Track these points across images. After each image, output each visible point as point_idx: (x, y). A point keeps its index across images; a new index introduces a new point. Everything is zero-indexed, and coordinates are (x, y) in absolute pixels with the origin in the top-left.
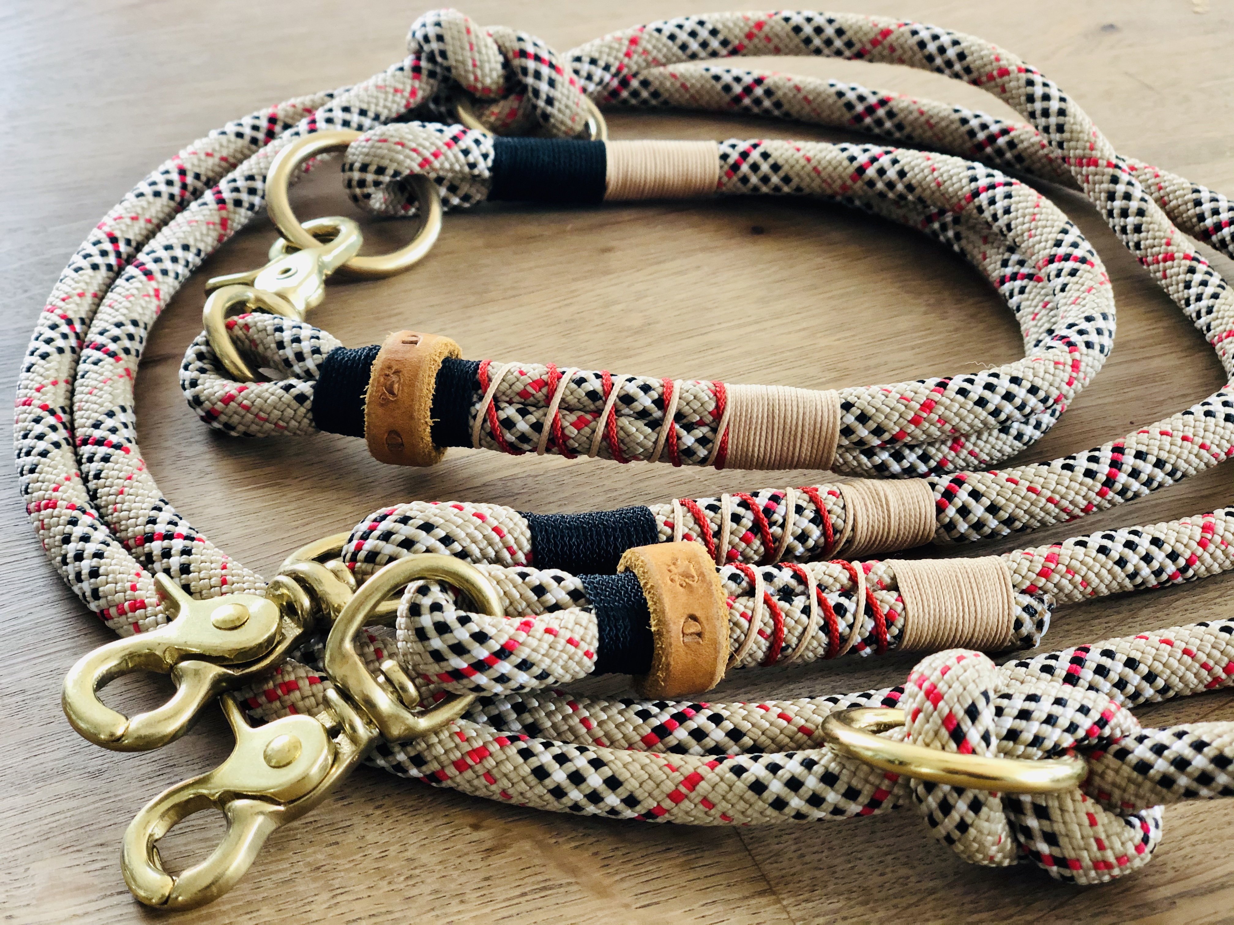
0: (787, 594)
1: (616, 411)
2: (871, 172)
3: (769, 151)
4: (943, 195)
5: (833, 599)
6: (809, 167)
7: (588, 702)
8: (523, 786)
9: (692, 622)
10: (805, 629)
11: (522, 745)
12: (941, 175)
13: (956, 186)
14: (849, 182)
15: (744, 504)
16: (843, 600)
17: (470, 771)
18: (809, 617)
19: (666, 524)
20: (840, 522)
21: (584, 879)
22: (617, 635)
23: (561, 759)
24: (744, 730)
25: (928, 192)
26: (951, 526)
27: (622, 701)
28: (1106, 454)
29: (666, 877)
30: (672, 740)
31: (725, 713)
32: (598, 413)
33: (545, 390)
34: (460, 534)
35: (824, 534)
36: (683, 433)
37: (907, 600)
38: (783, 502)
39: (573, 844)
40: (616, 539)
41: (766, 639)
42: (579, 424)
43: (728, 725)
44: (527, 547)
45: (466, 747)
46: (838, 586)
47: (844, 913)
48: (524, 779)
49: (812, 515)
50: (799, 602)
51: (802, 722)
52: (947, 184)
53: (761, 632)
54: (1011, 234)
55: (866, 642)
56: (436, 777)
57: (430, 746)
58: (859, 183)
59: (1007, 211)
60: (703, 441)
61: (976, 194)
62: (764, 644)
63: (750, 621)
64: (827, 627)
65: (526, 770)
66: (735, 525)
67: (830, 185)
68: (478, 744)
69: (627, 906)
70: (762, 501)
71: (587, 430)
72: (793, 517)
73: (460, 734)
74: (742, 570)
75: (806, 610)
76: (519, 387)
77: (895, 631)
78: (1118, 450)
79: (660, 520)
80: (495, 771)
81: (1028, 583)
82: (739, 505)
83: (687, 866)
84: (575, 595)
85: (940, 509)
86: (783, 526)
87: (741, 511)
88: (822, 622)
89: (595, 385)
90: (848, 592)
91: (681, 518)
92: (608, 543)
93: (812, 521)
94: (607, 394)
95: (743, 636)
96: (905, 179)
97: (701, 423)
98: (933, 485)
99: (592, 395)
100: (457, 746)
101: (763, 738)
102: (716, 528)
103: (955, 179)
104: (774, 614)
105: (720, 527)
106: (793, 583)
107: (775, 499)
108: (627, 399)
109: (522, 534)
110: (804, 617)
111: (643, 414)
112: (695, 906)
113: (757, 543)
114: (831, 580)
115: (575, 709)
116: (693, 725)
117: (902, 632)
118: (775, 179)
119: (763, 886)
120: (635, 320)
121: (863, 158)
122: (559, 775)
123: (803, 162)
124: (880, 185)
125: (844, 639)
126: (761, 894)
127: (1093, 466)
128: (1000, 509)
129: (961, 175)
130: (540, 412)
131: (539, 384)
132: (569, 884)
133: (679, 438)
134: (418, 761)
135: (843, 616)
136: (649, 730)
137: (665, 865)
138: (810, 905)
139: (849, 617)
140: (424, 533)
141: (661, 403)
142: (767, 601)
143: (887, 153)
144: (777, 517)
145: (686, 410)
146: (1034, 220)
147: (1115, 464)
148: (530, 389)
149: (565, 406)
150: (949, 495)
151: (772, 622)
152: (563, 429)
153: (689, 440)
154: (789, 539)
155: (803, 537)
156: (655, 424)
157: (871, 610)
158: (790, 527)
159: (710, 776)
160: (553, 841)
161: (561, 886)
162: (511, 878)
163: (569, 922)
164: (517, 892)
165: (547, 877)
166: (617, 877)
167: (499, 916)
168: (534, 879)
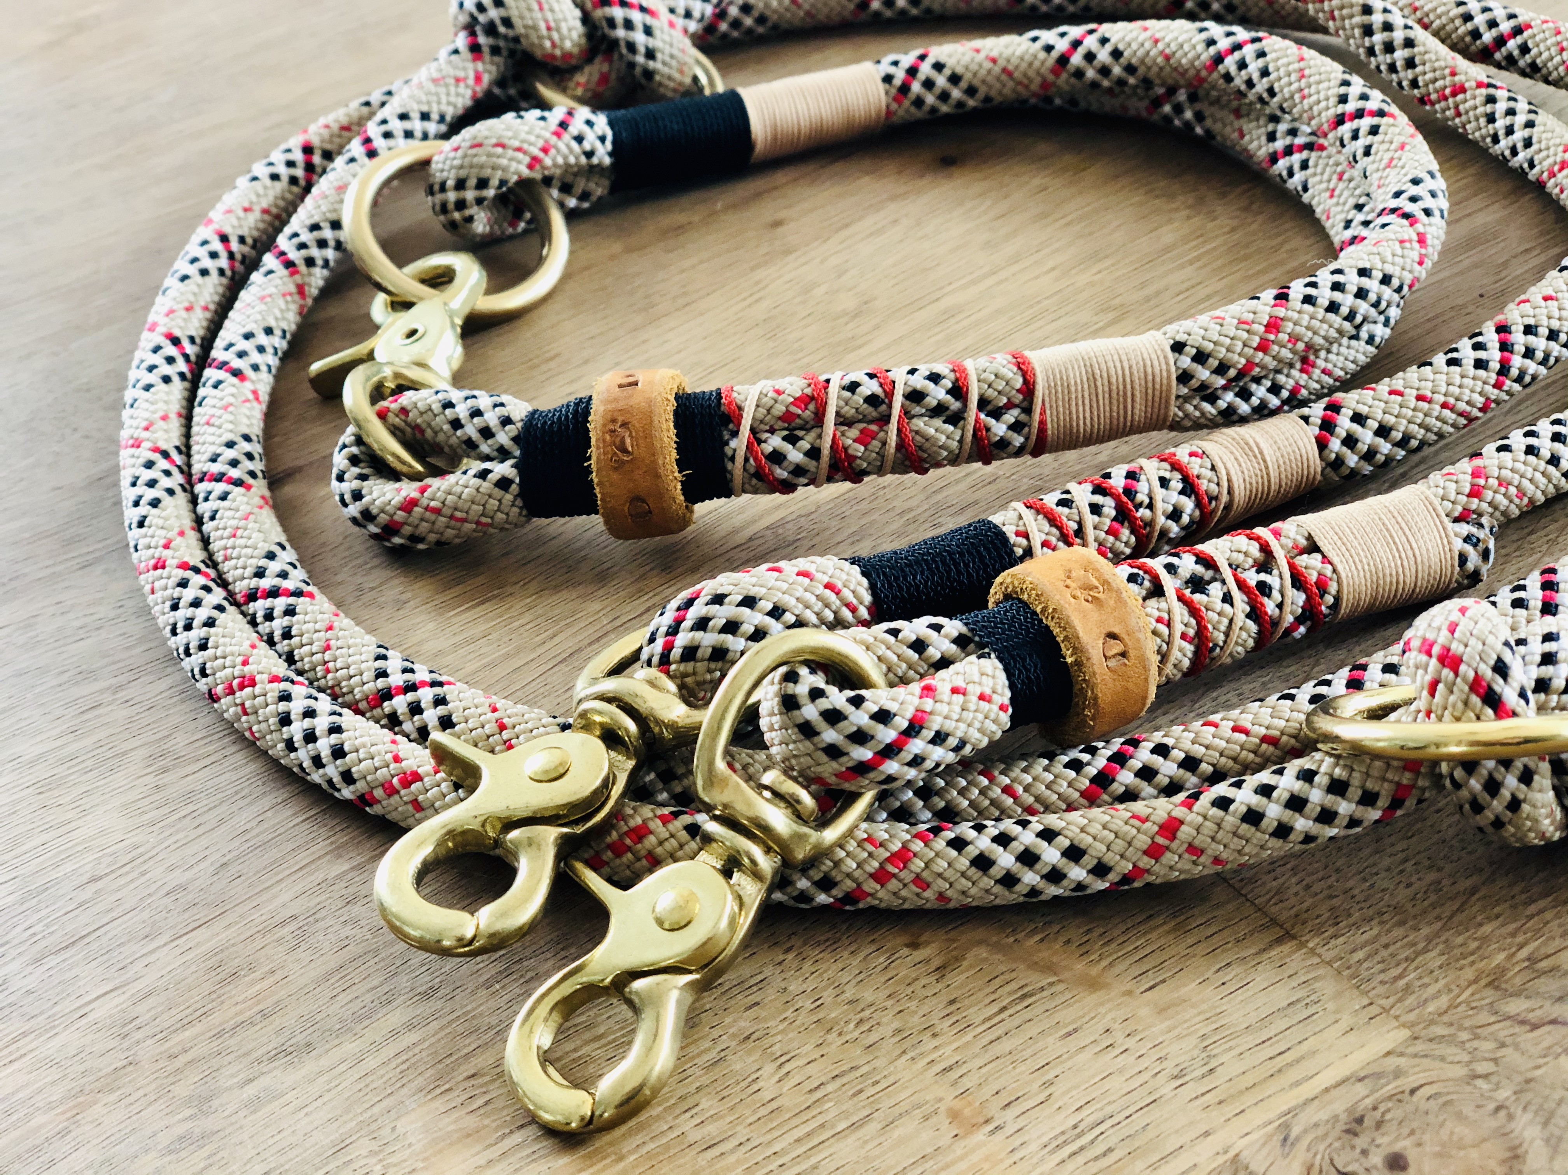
0: (1197, 584)
1: (906, 413)
2: (1077, 59)
3: (942, 60)
4: (1176, 69)
5: (1252, 578)
6: (997, 69)
7: (1003, 766)
8: (965, 884)
9: (1112, 642)
10: (1231, 621)
11: (949, 835)
12: (1168, 45)
13: (1190, 56)
14: (1051, 78)
15: (1099, 490)
16: (1263, 577)
17: (893, 880)
18: (1232, 605)
19: (1018, 534)
20: (1213, 488)
21: (1066, 975)
23: (1003, 840)
24: (1199, 756)
25: (1155, 69)
26: (1339, 462)
27: (1043, 755)
28: (1491, 337)
29: (1161, 948)
30: (1117, 788)
31: (1170, 742)
32: (885, 419)
33: (812, 406)
34: (789, 601)
35: (1199, 504)
36: (991, 421)
37: (1336, 560)
38: (1143, 477)
39: (1038, 937)
40: (967, 565)
41: (1190, 642)
42: (864, 439)
43: (1178, 755)
44: (868, 598)
45: (882, 854)
46: (1250, 561)
47: (1384, 940)
48: (963, 874)
49: (1180, 486)
50: (1216, 590)
51: (1263, 731)
52: (1178, 55)
53: (1184, 636)
54: (1275, 100)
55: (1299, 620)
56: (850, 898)
57: (837, 864)
58: (1064, 76)
59: (1265, 73)
60: (1016, 427)
61: (1219, 59)
62: (1189, 648)
63: (1169, 625)
64: (1255, 613)
65: (964, 863)
66: (1096, 518)
67: (1027, 87)
68: (896, 846)
69: (1129, 993)
70: (1118, 481)
71: (875, 444)
72: (1159, 493)
73: (870, 839)
74: (1139, 568)
75: (1227, 598)
76: (779, 409)
77: (1329, 599)
78: (1503, 329)
79: (1010, 531)
80: (925, 874)
81: (1459, 509)
82: (1093, 493)
83: (1181, 930)
84: (961, 641)
85: (1322, 444)
86: (1150, 506)
87: (1098, 499)
88: (1248, 609)
89: (871, 387)
90: (1265, 564)
91: (1034, 523)
92: (959, 573)
93: (1182, 492)
94: (890, 394)
95: (1165, 646)
96: (1122, 60)
97: (1010, 405)
98: (1306, 419)
99: (872, 400)
100: (871, 855)
101: (1223, 760)
102: (1075, 526)
103: (1186, 47)
104: (1194, 611)
105: (1080, 524)
106: (1200, 569)
107: (1132, 476)
108: (915, 396)
109: (859, 584)
110: (1227, 607)
111: (938, 410)
112: (1209, 974)
113: (1125, 533)
114: (1241, 557)
115: (992, 779)
116: (1136, 764)
117: (1337, 599)
118: (956, 94)
119: (1278, 932)
120: (847, 302)
121: (1062, 46)
122: (1005, 860)
123: (988, 65)
124: (1090, 74)
125: (1275, 623)
126: (1279, 941)
127: (1481, 355)
128: (1391, 429)
129: (1194, 41)
130: (812, 435)
131: (803, 401)
132: (1051, 984)
133: (988, 429)
134: (826, 884)
135: (1269, 596)
136: (1087, 783)
137: (1153, 936)
138: (1341, 940)
139: (1276, 594)
140: (747, 610)
141: (958, 391)
142: (1181, 598)
143: (1091, 32)
144: (1141, 497)
145: (991, 394)
146: (1303, 76)
147: (1505, 347)
148: (794, 410)
149: (843, 421)
150: (1328, 426)
151: (1193, 622)
152: (846, 449)
153: (999, 429)
154: (1161, 520)
155: (1175, 515)
156: (955, 419)
157: (1298, 581)
158: (1160, 506)
159: (1191, 817)
160: (1012, 939)
161: (1042, 989)
162: (981, 994)
163: (1070, 1028)
164: (995, 1008)
165: (1022, 983)
166: (1104, 963)
167: (985, 1041)
168: (1008, 988)
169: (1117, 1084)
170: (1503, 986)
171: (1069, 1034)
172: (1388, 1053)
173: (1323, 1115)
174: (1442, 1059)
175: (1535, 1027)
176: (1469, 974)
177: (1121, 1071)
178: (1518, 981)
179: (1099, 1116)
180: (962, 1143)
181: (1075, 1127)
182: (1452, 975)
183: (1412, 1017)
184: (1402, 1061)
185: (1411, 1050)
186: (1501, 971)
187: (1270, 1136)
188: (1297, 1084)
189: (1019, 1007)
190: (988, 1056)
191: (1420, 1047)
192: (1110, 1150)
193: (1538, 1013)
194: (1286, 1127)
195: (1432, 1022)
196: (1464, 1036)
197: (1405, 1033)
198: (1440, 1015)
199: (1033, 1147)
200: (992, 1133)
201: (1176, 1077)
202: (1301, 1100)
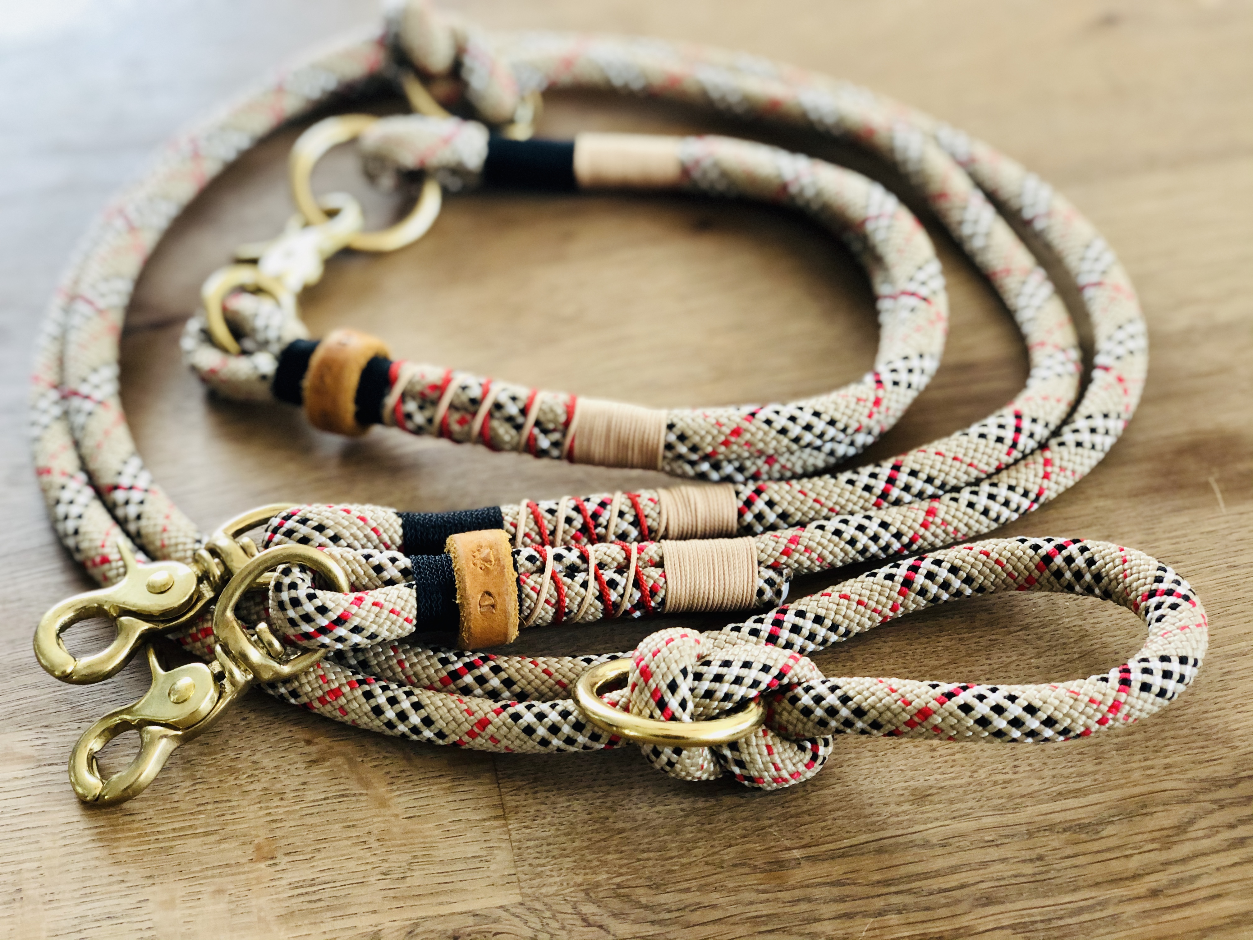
0: (572, 571)
5: (608, 574)
8: (366, 720)
9: (487, 596)
10: (584, 599)
11: (367, 688)
16: (616, 576)
17: (329, 705)
18: (586, 590)
21: (372, 792)
22: (431, 606)
23: (393, 701)
24: (515, 679)
27: (431, 650)
30: (461, 683)
31: (504, 666)
33: (436, 392)
36: (541, 436)
37: (670, 575)
41: (552, 606)
43: (504, 675)
45: (326, 688)
46: (615, 564)
47: (551, 840)
48: (366, 714)
50: (580, 577)
51: (560, 677)
53: (547, 602)
55: (635, 607)
56: (308, 706)
57: (301, 685)
60: (556, 444)
63: (538, 594)
64: (603, 598)
65: (366, 708)
68: (335, 685)
73: (322, 677)
75: (585, 585)
77: (658, 599)
80: (346, 707)
81: (772, 560)
84: (405, 572)
88: (598, 594)
90: (621, 569)
94: (484, 400)
95: (533, 605)
97: (555, 430)
100: (320, 687)
101: (529, 688)
104: (558, 589)
106: (578, 562)
108: (499, 406)
109: (396, 531)
110: (582, 590)
111: (510, 419)
114: (609, 560)
116: (478, 672)
117: (665, 599)
119: (499, 812)
122: (390, 713)
125: (617, 606)
126: (497, 818)
132: (361, 794)
134: (295, 694)
135: (615, 589)
136: (446, 674)
138: (528, 831)
139: (620, 589)
141: (525, 411)
142: (553, 577)
145: (544, 418)
149: (452, 407)
151: (556, 594)
156: (518, 427)
157: (639, 584)
159: (497, 721)
160: (360, 759)
161: (355, 795)
162: (322, 785)
163: (351, 824)
164: (323, 796)
165: (347, 787)
166: (398, 793)
167: (304, 813)
168: (337, 787)
169: (351, 865)
170: (591, 894)
171: (349, 827)
172: (501, 907)
173: (440, 927)
174: (526, 922)
175: (589, 925)
176: (579, 879)
177: (359, 858)
178: (601, 895)
179: (329, 878)
180: (251, 865)
181: (313, 880)
182: (571, 875)
183: (530, 891)
184: (504, 914)
185: (513, 910)
186: (598, 885)
187: (405, 927)
188: (441, 904)
189: (335, 801)
190: (299, 823)
191: (520, 910)
192: (320, 900)
193: (597, 918)
194: (417, 925)
195: (537, 899)
196: (548, 914)
197: (519, 899)
198: (545, 896)
199: (284, 882)
200: (270, 865)
201: (384, 874)
202: (436, 914)
